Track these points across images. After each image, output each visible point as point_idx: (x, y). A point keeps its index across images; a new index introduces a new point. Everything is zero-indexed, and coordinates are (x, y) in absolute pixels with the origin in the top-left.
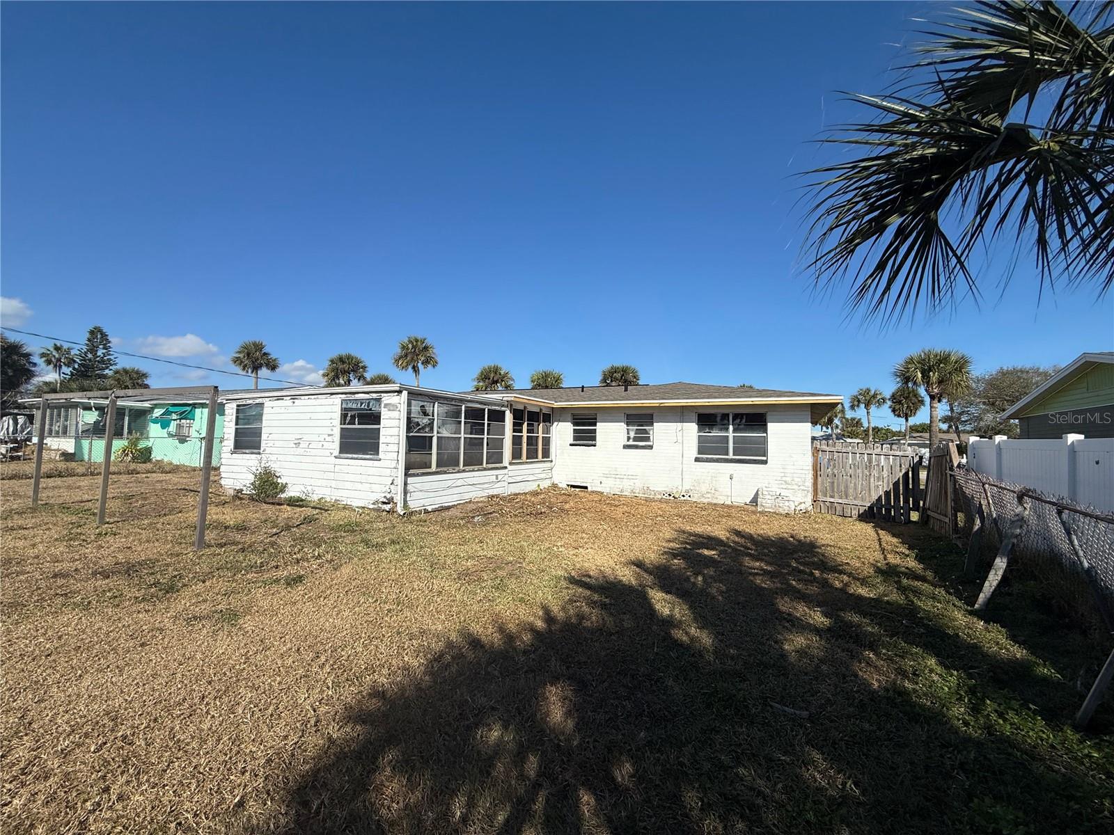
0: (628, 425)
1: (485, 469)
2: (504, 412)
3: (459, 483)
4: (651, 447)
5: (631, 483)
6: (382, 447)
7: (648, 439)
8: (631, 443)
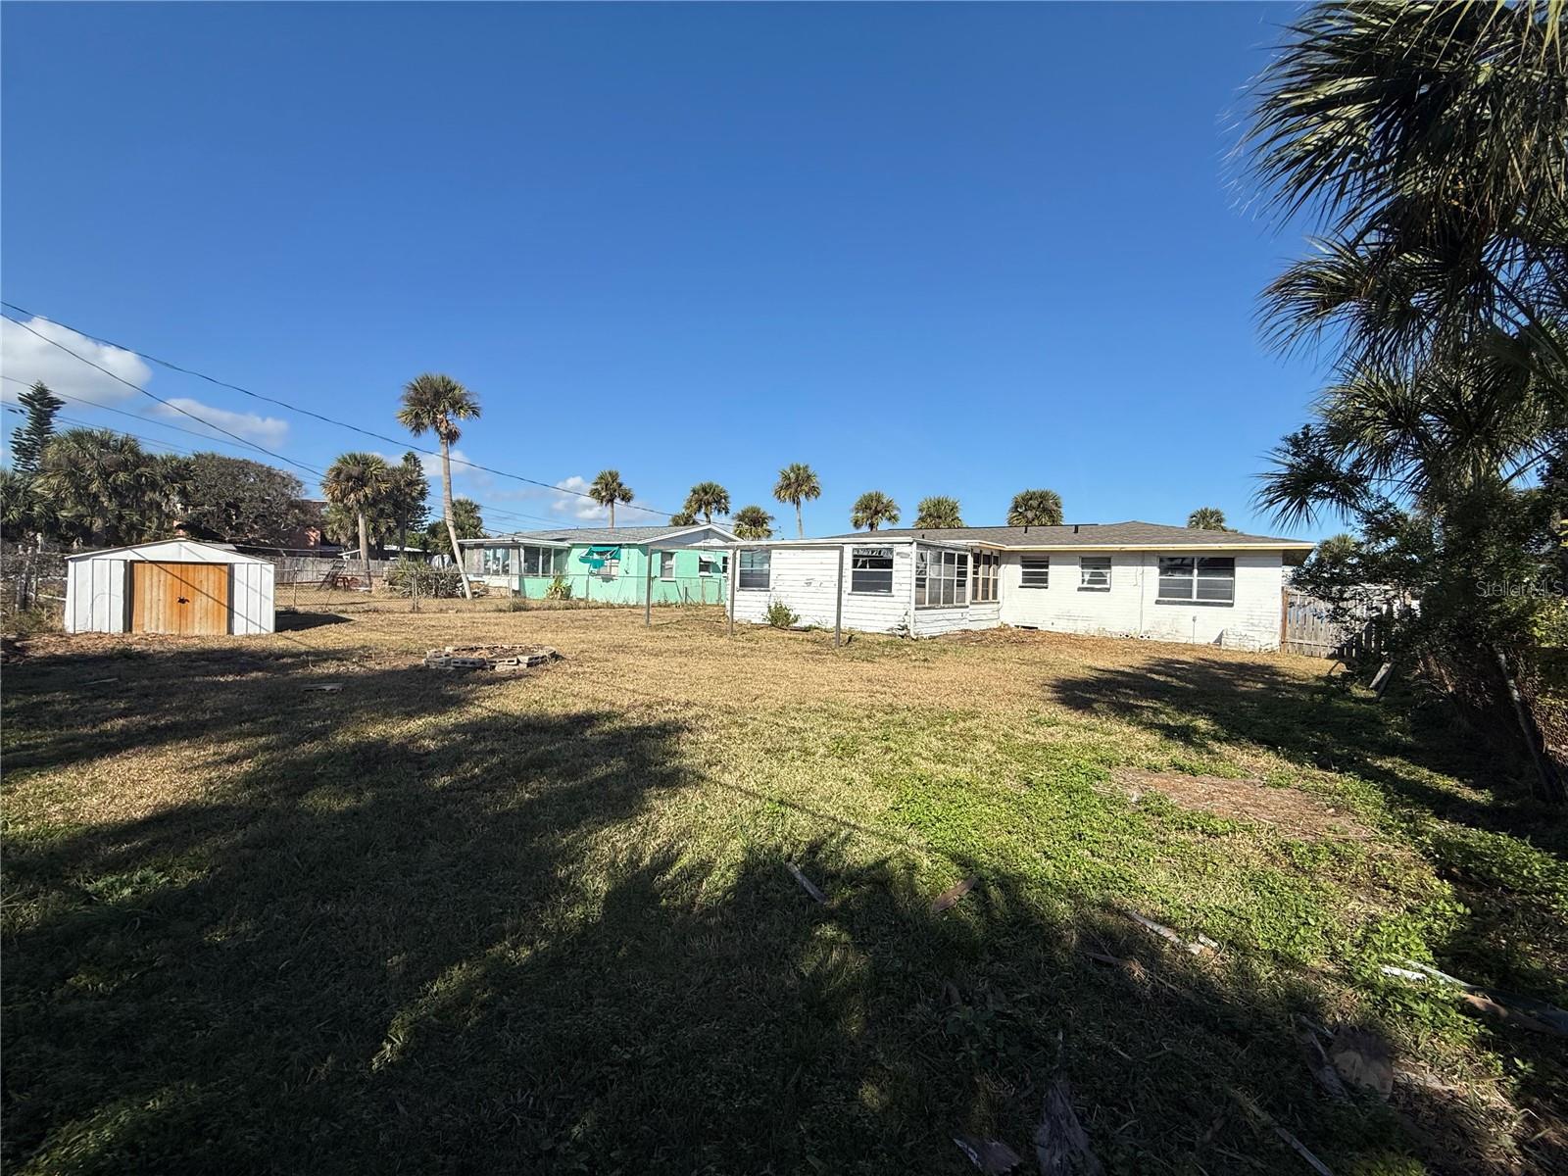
0: (1083, 567)
1: (956, 607)
2: (966, 556)
3: (941, 617)
4: (1108, 590)
5: (1086, 624)
6: (894, 587)
7: (1104, 582)
8: (1085, 585)
